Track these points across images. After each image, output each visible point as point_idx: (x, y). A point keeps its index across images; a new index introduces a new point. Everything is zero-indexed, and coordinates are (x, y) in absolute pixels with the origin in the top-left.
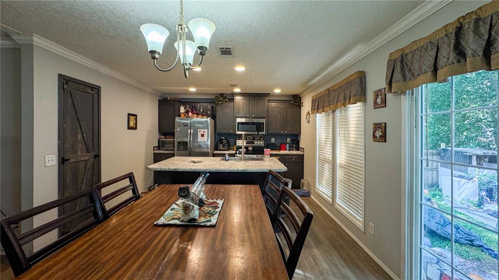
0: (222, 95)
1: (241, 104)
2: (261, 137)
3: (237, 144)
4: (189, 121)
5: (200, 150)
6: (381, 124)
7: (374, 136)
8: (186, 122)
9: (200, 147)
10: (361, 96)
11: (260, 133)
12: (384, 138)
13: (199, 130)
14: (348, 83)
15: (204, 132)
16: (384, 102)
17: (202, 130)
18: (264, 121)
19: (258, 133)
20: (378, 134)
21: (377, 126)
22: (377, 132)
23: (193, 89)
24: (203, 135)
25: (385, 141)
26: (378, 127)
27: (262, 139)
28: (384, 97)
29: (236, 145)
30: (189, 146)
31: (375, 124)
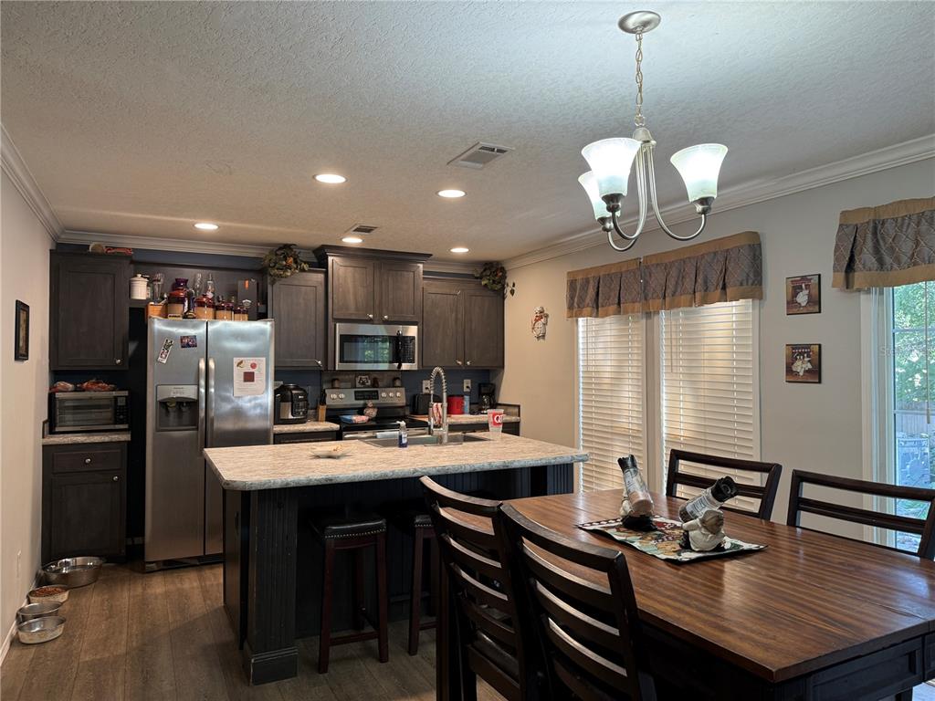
0: (287, 247)
1: (350, 281)
2: (395, 379)
3: (329, 402)
4: (202, 330)
5: (240, 425)
6: (808, 346)
7: (789, 371)
8: (190, 332)
9: (238, 413)
10: (752, 286)
11: (405, 366)
12: (815, 374)
13: (236, 360)
14: (715, 253)
15: (253, 366)
16: (816, 304)
17: (248, 361)
18: (412, 331)
19: (400, 366)
20: (801, 366)
21: (796, 351)
22: (798, 363)
23: (207, 226)
24: (249, 377)
25: (820, 382)
26: (800, 354)
27: (398, 383)
28: (815, 291)
29: (323, 403)
30: (202, 414)
31: (794, 347)
